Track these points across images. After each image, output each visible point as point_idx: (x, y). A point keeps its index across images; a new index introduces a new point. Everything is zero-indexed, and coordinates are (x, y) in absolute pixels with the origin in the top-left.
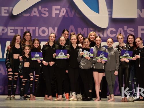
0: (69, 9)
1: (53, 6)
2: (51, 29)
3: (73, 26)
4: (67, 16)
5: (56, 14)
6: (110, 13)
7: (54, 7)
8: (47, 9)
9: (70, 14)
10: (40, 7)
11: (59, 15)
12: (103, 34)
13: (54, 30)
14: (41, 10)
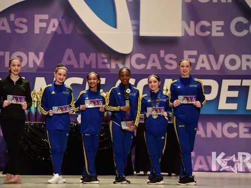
0: (64, 20)
1: (36, 15)
2: (32, 55)
3: (71, 50)
4: (60, 32)
5: (41, 28)
6: (135, 28)
7: (38, 17)
8: (25, 20)
9: (65, 29)
10: (12, 17)
11: (46, 31)
12: (124, 63)
13: (38, 58)
14: (13, 22)
